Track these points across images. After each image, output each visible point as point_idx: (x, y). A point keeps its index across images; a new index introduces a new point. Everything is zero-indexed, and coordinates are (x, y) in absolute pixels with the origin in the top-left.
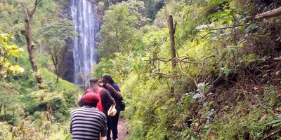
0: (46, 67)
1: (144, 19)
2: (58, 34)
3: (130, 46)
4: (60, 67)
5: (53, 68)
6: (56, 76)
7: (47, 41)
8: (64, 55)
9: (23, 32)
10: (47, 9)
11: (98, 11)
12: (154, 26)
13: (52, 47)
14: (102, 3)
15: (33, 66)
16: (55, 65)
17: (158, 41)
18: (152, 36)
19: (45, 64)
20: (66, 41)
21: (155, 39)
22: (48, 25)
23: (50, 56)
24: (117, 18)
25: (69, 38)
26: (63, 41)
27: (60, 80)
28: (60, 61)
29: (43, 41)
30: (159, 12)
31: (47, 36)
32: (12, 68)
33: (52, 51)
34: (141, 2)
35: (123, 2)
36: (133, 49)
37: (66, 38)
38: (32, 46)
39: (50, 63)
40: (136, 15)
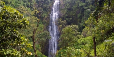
0: (38, 50)
1: (78, 32)
2: (43, 37)
3: (72, 43)
4: (43, 50)
5: (41, 50)
6: (42, 54)
7: (39, 39)
8: (45, 45)
9: (32, 37)
10: (40, 27)
11: (59, 28)
12: (82, 35)
13: (41, 42)
14: (61, 26)
15: (34, 50)
16: (42, 49)
17: (84, 42)
18: (82, 40)
19: (38, 48)
20: (46, 39)
21: (83, 41)
22: (40, 34)
23: (40, 45)
24: (67, 32)
25: (47, 38)
26: (45, 40)
27: (43, 55)
28: (43, 47)
29: (38, 40)
30: (84, 30)
31: (40, 38)
32: (28, 53)
33: (41, 43)
34: (77, 26)
35: (70, 26)
36: (74, 45)
37: (46, 38)
38: (35, 43)
39: (40, 48)
40: (74, 31)
